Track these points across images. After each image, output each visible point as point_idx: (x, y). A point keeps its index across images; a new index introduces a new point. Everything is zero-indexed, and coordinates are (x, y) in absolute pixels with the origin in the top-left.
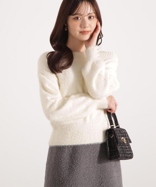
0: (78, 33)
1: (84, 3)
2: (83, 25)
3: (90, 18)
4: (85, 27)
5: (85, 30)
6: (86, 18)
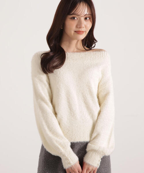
0: (73, 32)
1: (82, 4)
2: (79, 25)
3: (86, 19)
4: (80, 28)
5: (80, 30)
6: (83, 19)
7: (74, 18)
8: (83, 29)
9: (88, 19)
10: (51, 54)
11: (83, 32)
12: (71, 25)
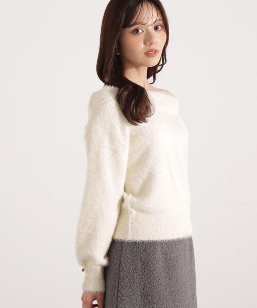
5: (152, 47)
9: (160, 28)
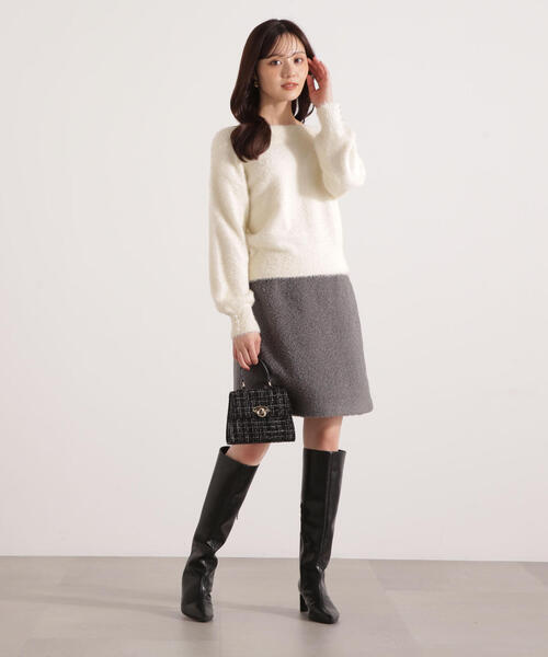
0: (278, 88)
1: (284, 36)
2: (286, 73)
3: (296, 61)
4: (289, 77)
5: (289, 80)
6: (290, 61)
7: (276, 62)
8: (293, 80)
10: (244, 126)
11: (295, 85)
12: (272, 77)
